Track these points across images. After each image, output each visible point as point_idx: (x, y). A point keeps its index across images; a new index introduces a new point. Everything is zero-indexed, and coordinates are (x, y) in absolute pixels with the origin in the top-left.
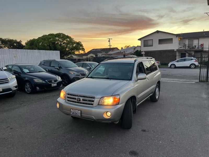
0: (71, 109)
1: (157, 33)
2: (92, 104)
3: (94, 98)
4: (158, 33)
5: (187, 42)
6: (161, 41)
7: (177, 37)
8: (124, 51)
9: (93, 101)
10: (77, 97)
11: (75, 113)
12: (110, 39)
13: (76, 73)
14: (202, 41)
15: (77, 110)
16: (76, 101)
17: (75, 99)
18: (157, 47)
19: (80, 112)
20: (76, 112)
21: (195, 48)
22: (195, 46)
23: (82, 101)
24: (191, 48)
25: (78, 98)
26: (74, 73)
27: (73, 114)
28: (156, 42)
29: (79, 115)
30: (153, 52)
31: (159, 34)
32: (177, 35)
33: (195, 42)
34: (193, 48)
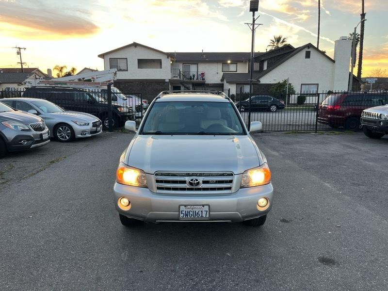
0: (181, 207)
1: (134, 47)
2: (230, 188)
3: (232, 175)
4: (136, 47)
5: (181, 67)
6: (142, 63)
7: (168, 58)
8: (93, 78)
9: (231, 182)
10: (187, 179)
11: (191, 213)
12: (20, 48)
13: (21, 126)
15: (199, 207)
16: (186, 186)
17: (184, 182)
18: (135, 73)
19: (206, 208)
20: (194, 210)
21: (193, 79)
22: (194, 76)
23: (202, 186)
24: (188, 79)
25: (192, 180)
27: (187, 215)
28: (133, 64)
29: (204, 215)
30: (128, 82)
31: (138, 49)
32: (169, 55)
33: (193, 69)
34: (191, 79)
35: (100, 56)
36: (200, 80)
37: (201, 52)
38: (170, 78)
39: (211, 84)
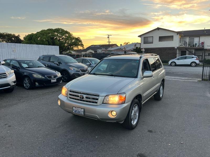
0: (74, 107)
2: (96, 103)
3: (98, 96)
5: (187, 40)
6: (161, 39)
7: (178, 34)
8: (125, 48)
9: (97, 99)
10: (79, 95)
11: (77, 111)
12: (109, 35)
13: (76, 69)
14: (203, 39)
15: (80, 109)
16: (79, 98)
17: (78, 96)
18: (157, 44)
19: (83, 110)
20: (78, 110)
21: (195, 46)
22: (196, 44)
23: (85, 99)
24: (192, 46)
25: (81, 96)
26: (74, 69)
27: (75, 112)
28: (156, 39)
29: (82, 114)
30: (153, 49)
31: (160, 31)
32: (178, 33)
33: (196, 40)
34: (194, 46)
35: (139, 36)
36: (201, 47)
37: (204, 29)
38: (178, 46)
39: (208, 49)
